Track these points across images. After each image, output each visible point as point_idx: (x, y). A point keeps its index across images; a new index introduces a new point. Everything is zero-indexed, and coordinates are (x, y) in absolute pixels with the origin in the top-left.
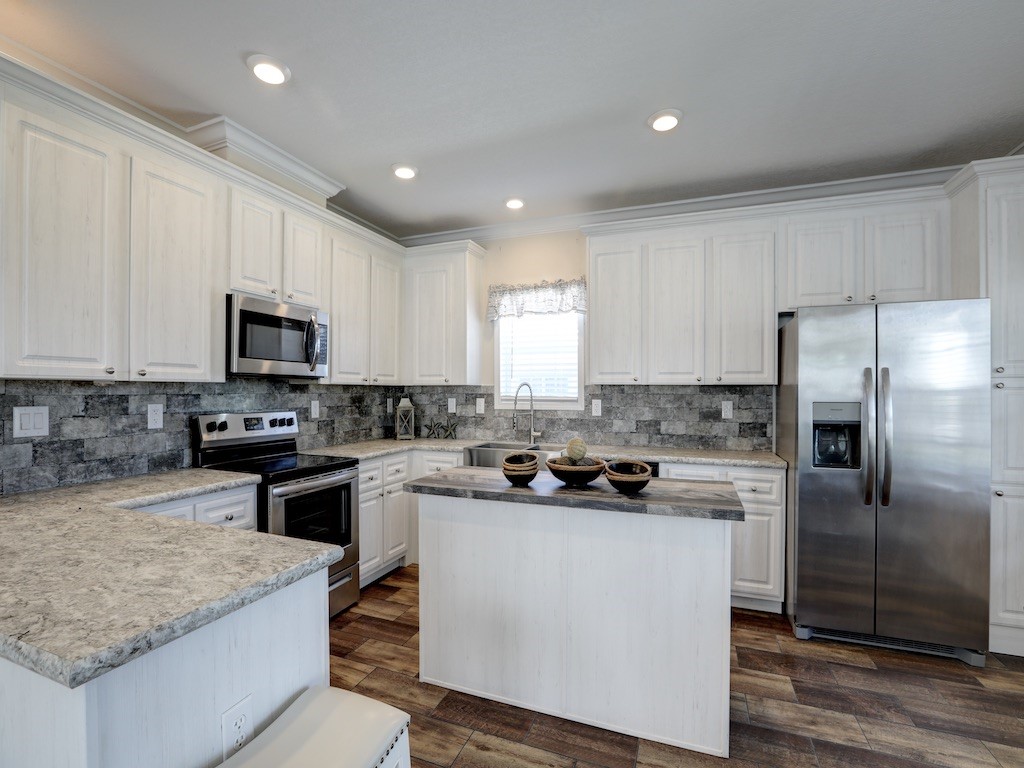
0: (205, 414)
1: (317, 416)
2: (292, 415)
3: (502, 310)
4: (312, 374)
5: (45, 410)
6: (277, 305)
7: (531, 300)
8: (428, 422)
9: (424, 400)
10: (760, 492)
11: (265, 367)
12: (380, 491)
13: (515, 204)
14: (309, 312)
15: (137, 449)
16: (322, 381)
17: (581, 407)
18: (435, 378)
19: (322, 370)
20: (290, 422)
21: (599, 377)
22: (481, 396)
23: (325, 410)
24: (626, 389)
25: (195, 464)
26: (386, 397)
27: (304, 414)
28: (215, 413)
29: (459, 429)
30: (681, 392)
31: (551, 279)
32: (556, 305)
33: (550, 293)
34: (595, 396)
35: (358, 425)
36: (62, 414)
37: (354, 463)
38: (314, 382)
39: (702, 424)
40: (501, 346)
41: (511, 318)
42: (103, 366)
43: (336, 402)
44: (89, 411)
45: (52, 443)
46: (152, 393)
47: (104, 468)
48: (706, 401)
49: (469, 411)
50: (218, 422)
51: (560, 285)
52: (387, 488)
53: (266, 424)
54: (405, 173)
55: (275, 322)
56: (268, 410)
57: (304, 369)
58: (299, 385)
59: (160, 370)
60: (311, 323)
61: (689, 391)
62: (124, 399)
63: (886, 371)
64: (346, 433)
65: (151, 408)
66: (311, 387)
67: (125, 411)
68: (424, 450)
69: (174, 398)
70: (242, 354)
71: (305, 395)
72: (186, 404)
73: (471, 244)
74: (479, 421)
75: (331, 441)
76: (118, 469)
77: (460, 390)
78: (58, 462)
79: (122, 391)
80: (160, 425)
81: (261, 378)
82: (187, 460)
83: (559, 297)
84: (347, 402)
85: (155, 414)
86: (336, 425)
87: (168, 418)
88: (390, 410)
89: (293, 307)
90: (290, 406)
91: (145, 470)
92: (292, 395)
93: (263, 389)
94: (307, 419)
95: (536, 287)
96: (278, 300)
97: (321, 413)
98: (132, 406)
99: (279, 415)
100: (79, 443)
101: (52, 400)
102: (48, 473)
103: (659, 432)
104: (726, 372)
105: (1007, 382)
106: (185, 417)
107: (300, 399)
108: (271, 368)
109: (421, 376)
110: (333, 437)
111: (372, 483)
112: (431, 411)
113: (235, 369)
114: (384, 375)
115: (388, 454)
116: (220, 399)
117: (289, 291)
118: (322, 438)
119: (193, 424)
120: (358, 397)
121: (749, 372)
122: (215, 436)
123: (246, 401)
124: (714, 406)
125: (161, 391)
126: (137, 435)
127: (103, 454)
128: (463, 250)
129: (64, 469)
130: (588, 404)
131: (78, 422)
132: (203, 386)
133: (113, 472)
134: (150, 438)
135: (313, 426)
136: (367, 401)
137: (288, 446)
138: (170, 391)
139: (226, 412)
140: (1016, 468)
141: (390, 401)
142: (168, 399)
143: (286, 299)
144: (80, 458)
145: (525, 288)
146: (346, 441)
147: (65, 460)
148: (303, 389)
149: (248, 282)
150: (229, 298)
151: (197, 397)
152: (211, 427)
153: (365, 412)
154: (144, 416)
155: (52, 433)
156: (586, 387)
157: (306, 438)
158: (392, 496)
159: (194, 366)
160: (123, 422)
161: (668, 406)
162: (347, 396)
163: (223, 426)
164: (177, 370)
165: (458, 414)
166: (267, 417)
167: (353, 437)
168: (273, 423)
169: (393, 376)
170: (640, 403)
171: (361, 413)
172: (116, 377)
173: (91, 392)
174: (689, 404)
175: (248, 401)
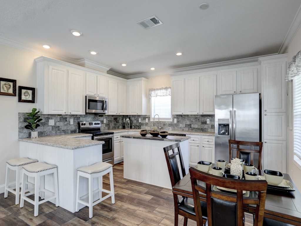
0: (81, 121)
1: (105, 123)
2: (99, 122)
3: (152, 95)
4: (104, 113)
5: (54, 120)
6: (96, 97)
7: (159, 92)
8: (134, 125)
9: (133, 119)
10: (210, 142)
11: (94, 111)
12: (120, 141)
13: (153, 69)
14: (103, 98)
15: (68, 129)
16: (106, 114)
17: (171, 121)
18: (135, 113)
19: (106, 112)
20: (99, 124)
21: (174, 113)
22: (147, 118)
23: (107, 121)
24: (183, 116)
25: (79, 132)
26: (123, 118)
27: (102, 122)
28: (83, 121)
29: (141, 126)
30: (197, 116)
31: (164, 87)
32: (165, 94)
33: (164, 91)
34: (175, 118)
35: (116, 125)
36: (56, 121)
37: (113, 133)
38: (104, 114)
39: (202, 125)
40: (152, 105)
41: (154, 97)
42: (64, 112)
43: (110, 119)
44: (60, 121)
45: (55, 126)
46: (71, 117)
47: (63, 132)
48: (203, 119)
49: (144, 122)
50: (84, 123)
51: (166, 88)
52: (122, 140)
53: (94, 124)
54: (124, 65)
55: (96, 101)
56: (94, 121)
57: (102, 112)
58: (101, 115)
59: (73, 112)
60: (103, 101)
61: (198, 116)
62: (66, 118)
63: (235, 111)
64: (113, 127)
65: (71, 120)
66: (104, 116)
67: (66, 121)
68: (131, 131)
69: (75, 118)
70: (89, 108)
71: (102, 117)
72: (77, 119)
73: (143, 78)
74: (147, 124)
75: (109, 129)
76: (65, 132)
77: (142, 116)
78: (56, 130)
79: (66, 117)
80: (73, 124)
81: (92, 113)
82: (78, 131)
83: (166, 92)
84: (113, 119)
85: (72, 121)
86: (110, 125)
87: (74, 122)
88: (124, 121)
89: (100, 97)
90: (99, 120)
91: (70, 133)
92: (100, 117)
93: (93, 116)
94: (103, 123)
95: (160, 89)
96: (96, 96)
97: (106, 122)
98: (68, 120)
99: (96, 122)
100: (59, 127)
101: (55, 118)
102: (54, 132)
103: (191, 127)
104: (205, 111)
105: (267, 114)
106: (77, 122)
107: (101, 119)
108: (95, 111)
109: (131, 113)
110: (109, 128)
111: (118, 139)
112: (135, 122)
113: (87, 112)
114: (122, 113)
115: (122, 132)
116: (84, 118)
117: (98, 94)
118: (107, 128)
119: (79, 124)
120: (116, 118)
121: (210, 111)
122: (83, 126)
123: (89, 119)
124: (205, 120)
125: (73, 116)
126: (69, 126)
127: (63, 129)
128: (141, 80)
129: (56, 132)
130: (173, 120)
131: (59, 122)
132: (81, 115)
133: (64, 133)
134: (71, 126)
135: (104, 125)
136: (118, 119)
137: (99, 129)
138: (74, 117)
139: (85, 121)
140: (270, 136)
141: (124, 119)
142: (74, 118)
143: (98, 96)
144: (59, 130)
145: (158, 89)
146: (112, 129)
147: (57, 130)
148: (102, 116)
149: (90, 93)
150: (86, 96)
151: (79, 118)
152: (82, 124)
153: (117, 122)
154: (70, 122)
155: (55, 125)
156: (173, 115)
157: (103, 128)
158: (123, 142)
159: (79, 111)
160: (66, 123)
161: (193, 120)
162: (113, 118)
163: (85, 124)
164: (76, 112)
165: (141, 123)
166: (94, 123)
167: (114, 128)
168: (95, 124)
169: (124, 113)
170: (186, 119)
171: (116, 122)
172: (66, 114)
173: (61, 117)
174: (198, 120)
175: (90, 119)
